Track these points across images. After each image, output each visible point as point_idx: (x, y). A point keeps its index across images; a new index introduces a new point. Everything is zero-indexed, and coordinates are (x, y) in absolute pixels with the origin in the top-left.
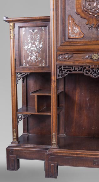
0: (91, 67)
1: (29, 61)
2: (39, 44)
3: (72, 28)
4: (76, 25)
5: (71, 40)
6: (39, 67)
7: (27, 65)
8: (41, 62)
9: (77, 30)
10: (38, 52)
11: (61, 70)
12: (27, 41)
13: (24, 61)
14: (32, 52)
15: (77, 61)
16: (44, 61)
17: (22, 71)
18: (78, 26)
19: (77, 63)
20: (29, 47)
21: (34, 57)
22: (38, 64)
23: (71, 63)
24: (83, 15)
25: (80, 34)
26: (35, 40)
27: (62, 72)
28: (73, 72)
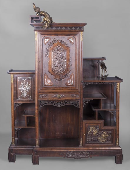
0: (57, 101)
1: (22, 97)
2: (28, 87)
3: (47, 80)
4: (49, 78)
5: (46, 87)
6: (28, 100)
7: (21, 99)
8: (29, 97)
9: (49, 81)
10: (27, 92)
11: (41, 103)
12: (21, 85)
13: (19, 97)
14: (23, 91)
15: (49, 98)
16: (30, 97)
17: (18, 103)
18: (50, 79)
19: (50, 99)
20: (22, 89)
21: (25, 94)
22: (27, 98)
23: (47, 99)
24: (52, 73)
25: (51, 83)
26: (26, 84)
27: (42, 104)
28: (47, 104)
